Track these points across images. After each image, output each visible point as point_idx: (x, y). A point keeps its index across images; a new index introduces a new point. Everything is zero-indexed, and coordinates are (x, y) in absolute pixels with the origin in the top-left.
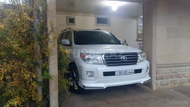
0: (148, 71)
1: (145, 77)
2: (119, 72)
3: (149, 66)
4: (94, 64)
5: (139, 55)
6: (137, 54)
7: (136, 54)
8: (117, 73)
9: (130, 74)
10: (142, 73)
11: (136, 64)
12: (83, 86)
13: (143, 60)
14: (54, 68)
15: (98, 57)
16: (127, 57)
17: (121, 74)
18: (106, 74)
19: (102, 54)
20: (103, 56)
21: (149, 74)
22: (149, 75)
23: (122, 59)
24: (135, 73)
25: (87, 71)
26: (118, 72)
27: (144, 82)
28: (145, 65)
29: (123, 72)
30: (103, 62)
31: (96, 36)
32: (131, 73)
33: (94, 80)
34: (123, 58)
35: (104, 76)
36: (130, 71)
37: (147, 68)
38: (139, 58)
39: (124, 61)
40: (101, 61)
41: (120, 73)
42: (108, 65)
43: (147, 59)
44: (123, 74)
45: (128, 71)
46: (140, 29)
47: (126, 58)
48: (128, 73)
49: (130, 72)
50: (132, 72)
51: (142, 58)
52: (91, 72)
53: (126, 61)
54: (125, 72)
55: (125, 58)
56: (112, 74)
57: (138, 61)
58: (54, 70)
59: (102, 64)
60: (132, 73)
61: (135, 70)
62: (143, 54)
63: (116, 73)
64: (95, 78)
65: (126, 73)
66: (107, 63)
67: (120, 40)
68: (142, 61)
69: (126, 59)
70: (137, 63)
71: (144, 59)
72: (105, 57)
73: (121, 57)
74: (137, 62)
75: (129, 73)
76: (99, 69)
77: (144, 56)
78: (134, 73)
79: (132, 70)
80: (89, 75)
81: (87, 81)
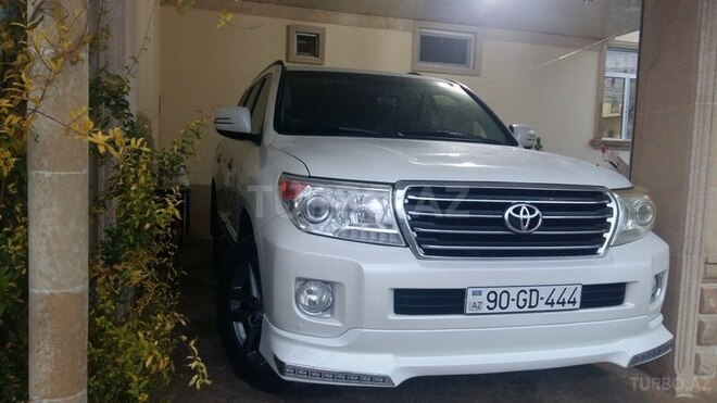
0: (661, 294)
1: (643, 329)
2: (492, 297)
3: (664, 266)
4: (347, 236)
5: (612, 205)
6: (601, 194)
7: (598, 194)
8: (476, 299)
9: (556, 307)
10: (628, 304)
11: (593, 252)
12: (276, 359)
13: (634, 234)
14: (55, 247)
15: (368, 200)
16: (540, 207)
17: (498, 309)
18: (410, 301)
19: (394, 186)
20: (400, 193)
21: (662, 312)
22: (660, 318)
23: (515, 222)
24: (584, 305)
25: (299, 279)
26: (485, 292)
27: (635, 359)
28: (646, 264)
29: (513, 295)
30: (395, 231)
31: (394, 101)
32: (560, 307)
33: (339, 333)
34: (521, 216)
35: (399, 310)
36: (559, 290)
37: (658, 278)
38: (612, 220)
39: (524, 229)
40: (389, 226)
41: (497, 301)
42: (428, 252)
43: (659, 229)
44: (513, 307)
45: (545, 293)
46: (610, 94)
47: (538, 217)
48: (542, 306)
49: (555, 297)
50: (566, 297)
51: (630, 223)
52: (326, 282)
53: (534, 231)
54: (527, 297)
55: (529, 217)
56: (449, 301)
57: (607, 236)
58: (52, 264)
59: (392, 240)
60: (567, 306)
61: (585, 288)
62: (638, 201)
63: (470, 299)
64: (342, 320)
65: (528, 301)
66: (423, 239)
67: (511, 128)
68: (626, 237)
69: (534, 221)
70: (601, 250)
71: (642, 229)
72: (410, 205)
73: (510, 210)
74: (601, 240)
75: (552, 304)
76: (367, 268)
77: (643, 212)
78: (578, 305)
79: (570, 290)
80: (314, 298)
81: (298, 331)
